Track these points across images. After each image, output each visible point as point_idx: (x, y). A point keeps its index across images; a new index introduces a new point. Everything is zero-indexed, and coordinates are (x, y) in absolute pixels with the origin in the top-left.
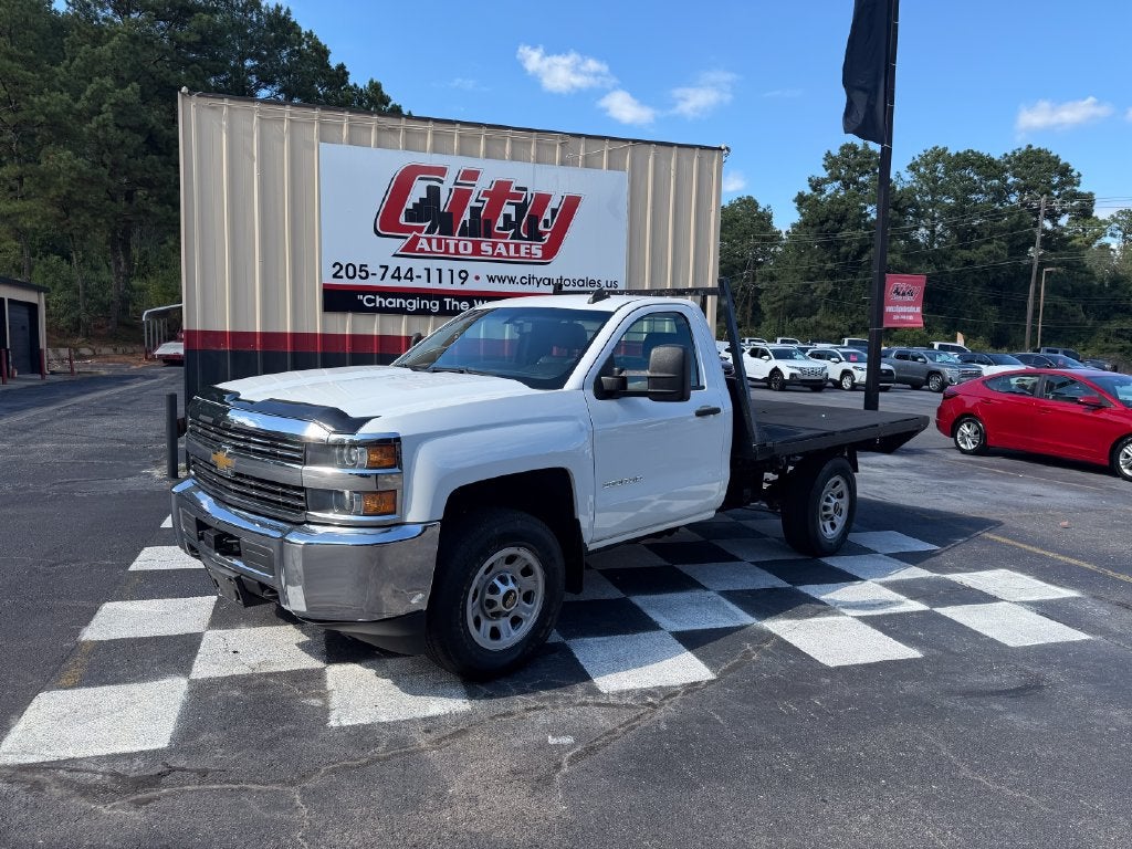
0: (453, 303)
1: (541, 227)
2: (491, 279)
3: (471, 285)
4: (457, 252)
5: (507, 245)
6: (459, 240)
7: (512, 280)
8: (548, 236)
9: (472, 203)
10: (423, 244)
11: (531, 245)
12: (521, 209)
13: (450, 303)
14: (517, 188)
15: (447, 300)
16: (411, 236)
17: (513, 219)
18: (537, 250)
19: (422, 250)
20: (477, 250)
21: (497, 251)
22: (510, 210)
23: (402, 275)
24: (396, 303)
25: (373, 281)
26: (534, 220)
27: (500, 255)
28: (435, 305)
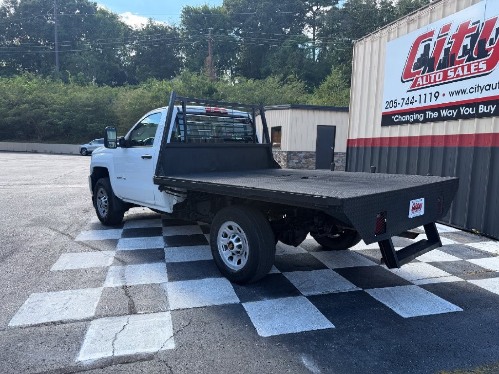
0: (430, 113)
1: (487, 46)
2: (451, 94)
3: (441, 101)
4: (435, 81)
5: (463, 68)
6: (436, 73)
7: (464, 92)
8: (491, 52)
9: (446, 46)
10: (420, 81)
11: (479, 62)
12: (474, 38)
13: (429, 113)
14: (473, 24)
15: (427, 112)
16: (415, 78)
17: (469, 47)
18: (483, 66)
19: (419, 85)
20: (445, 76)
21: (457, 73)
22: (467, 42)
23: (409, 102)
24: (406, 118)
25: (399, 108)
26: (483, 42)
27: (458, 76)
28: (421, 116)
